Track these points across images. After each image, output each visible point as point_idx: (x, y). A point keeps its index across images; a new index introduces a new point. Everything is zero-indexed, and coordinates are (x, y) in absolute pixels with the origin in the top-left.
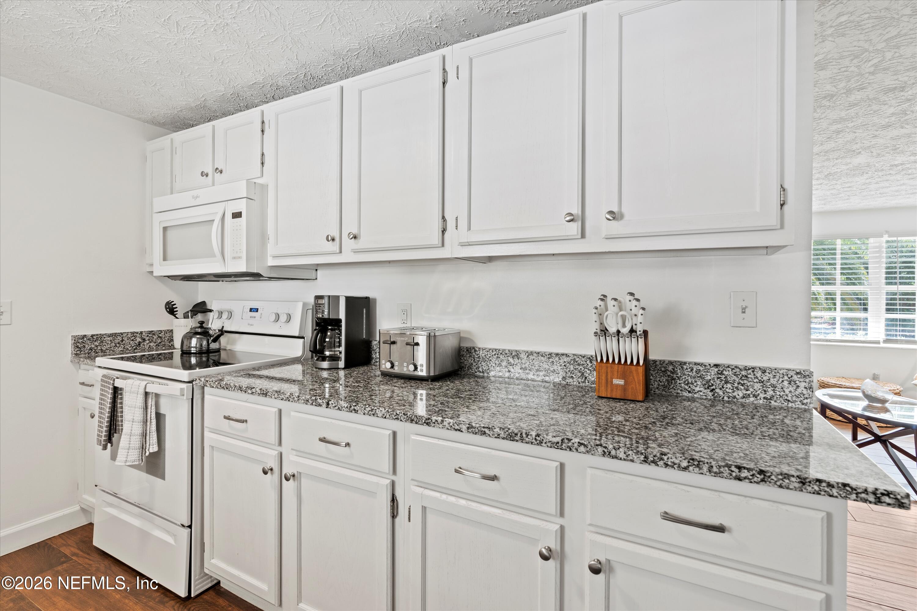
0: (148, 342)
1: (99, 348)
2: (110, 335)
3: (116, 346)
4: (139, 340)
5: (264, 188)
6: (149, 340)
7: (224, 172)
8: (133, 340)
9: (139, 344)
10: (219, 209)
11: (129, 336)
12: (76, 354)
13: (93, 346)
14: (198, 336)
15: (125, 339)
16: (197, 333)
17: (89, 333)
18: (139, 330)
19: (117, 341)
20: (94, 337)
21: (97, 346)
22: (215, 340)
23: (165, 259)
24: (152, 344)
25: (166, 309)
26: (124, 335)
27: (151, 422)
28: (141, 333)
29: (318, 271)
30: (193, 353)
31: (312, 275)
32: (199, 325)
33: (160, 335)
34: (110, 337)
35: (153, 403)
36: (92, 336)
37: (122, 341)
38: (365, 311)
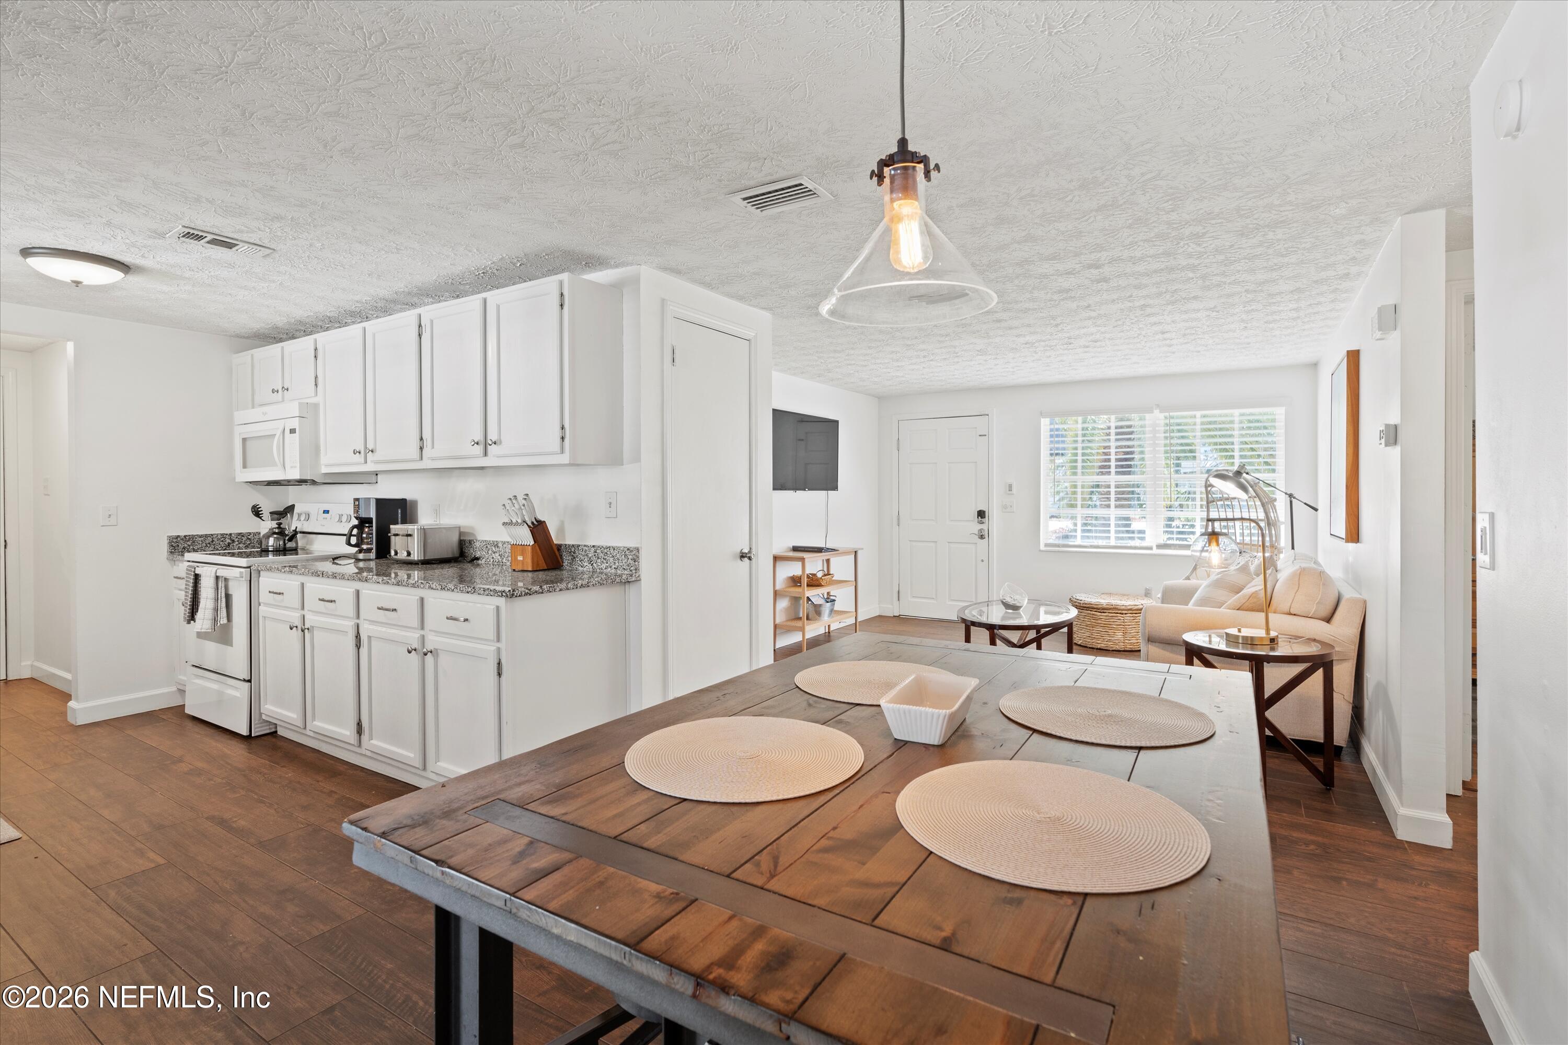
0: (237, 543)
1: (191, 547)
2: (201, 536)
3: (207, 546)
4: (228, 541)
5: (316, 406)
6: (238, 541)
7: (289, 390)
8: (222, 541)
9: (229, 545)
10: (279, 425)
11: (219, 537)
12: (171, 552)
13: (186, 545)
14: (275, 536)
15: (215, 540)
16: (275, 533)
17: (182, 534)
18: (228, 532)
19: (207, 542)
20: (187, 538)
21: (189, 546)
22: (290, 540)
23: (245, 466)
25: (253, 512)
26: (214, 536)
27: (221, 600)
28: (231, 534)
29: (379, 476)
30: (271, 551)
31: (373, 479)
32: (277, 526)
33: (250, 537)
34: (201, 537)
35: (223, 585)
36: (185, 536)
37: (213, 541)
38: (400, 511)
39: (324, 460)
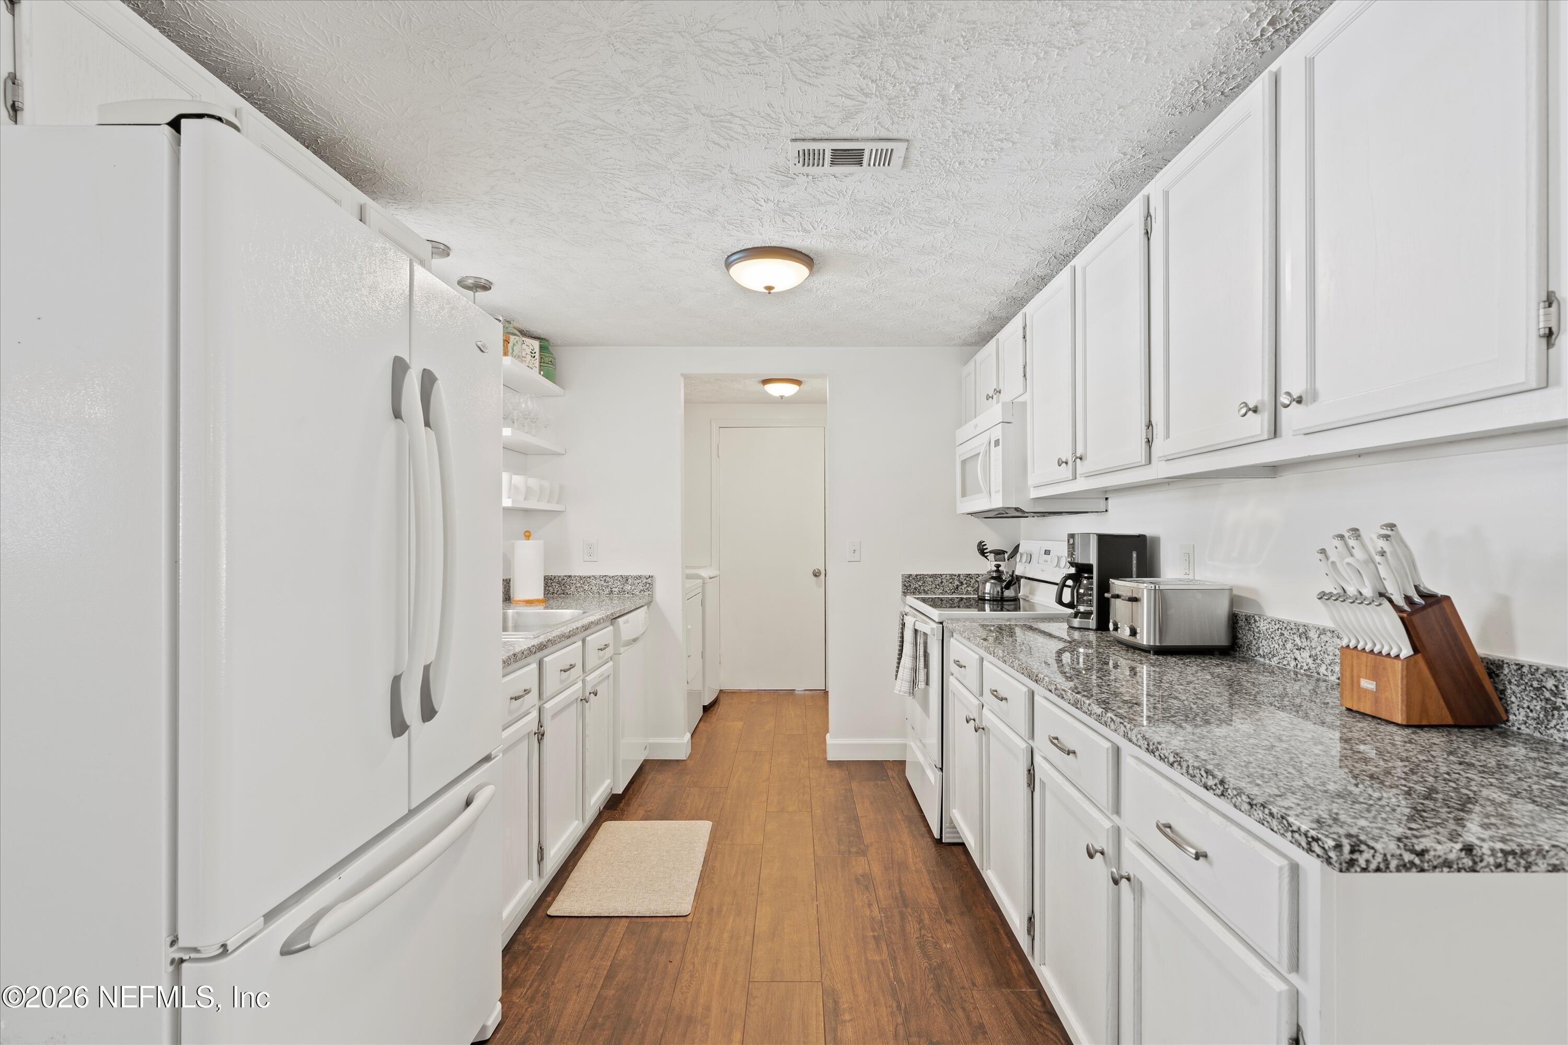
0: (965, 585)
1: (922, 588)
2: (932, 576)
3: (936, 587)
4: (957, 583)
6: (966, 584)
7: (1002, 392)
8: (951, 583)
9: (957, 588)
10: (983, 439)
11: (948, 578)
12: (904, 592)
13: (917, 586)
14: (992, 581)
15: (944, 581)
16: (993, 578)
17: (914, 573)
18: (957, 573)
19: (937, 583)
20: (918, 577)
21: (920, 586)
22: (1008, 587)
23: (964, 495)
24: (969, 589)
25: (978, 550)
26: (944, 576)
28: (959, 575)
29: (1109, 500)
30: (988, 600)
31: (1101, 506)
32: (995, 569)
33: (978, 579)
34: (931, 577)
36: (916, 576)
37: (942, 582)
38: (1134, 555)
39: (1032, 480)
